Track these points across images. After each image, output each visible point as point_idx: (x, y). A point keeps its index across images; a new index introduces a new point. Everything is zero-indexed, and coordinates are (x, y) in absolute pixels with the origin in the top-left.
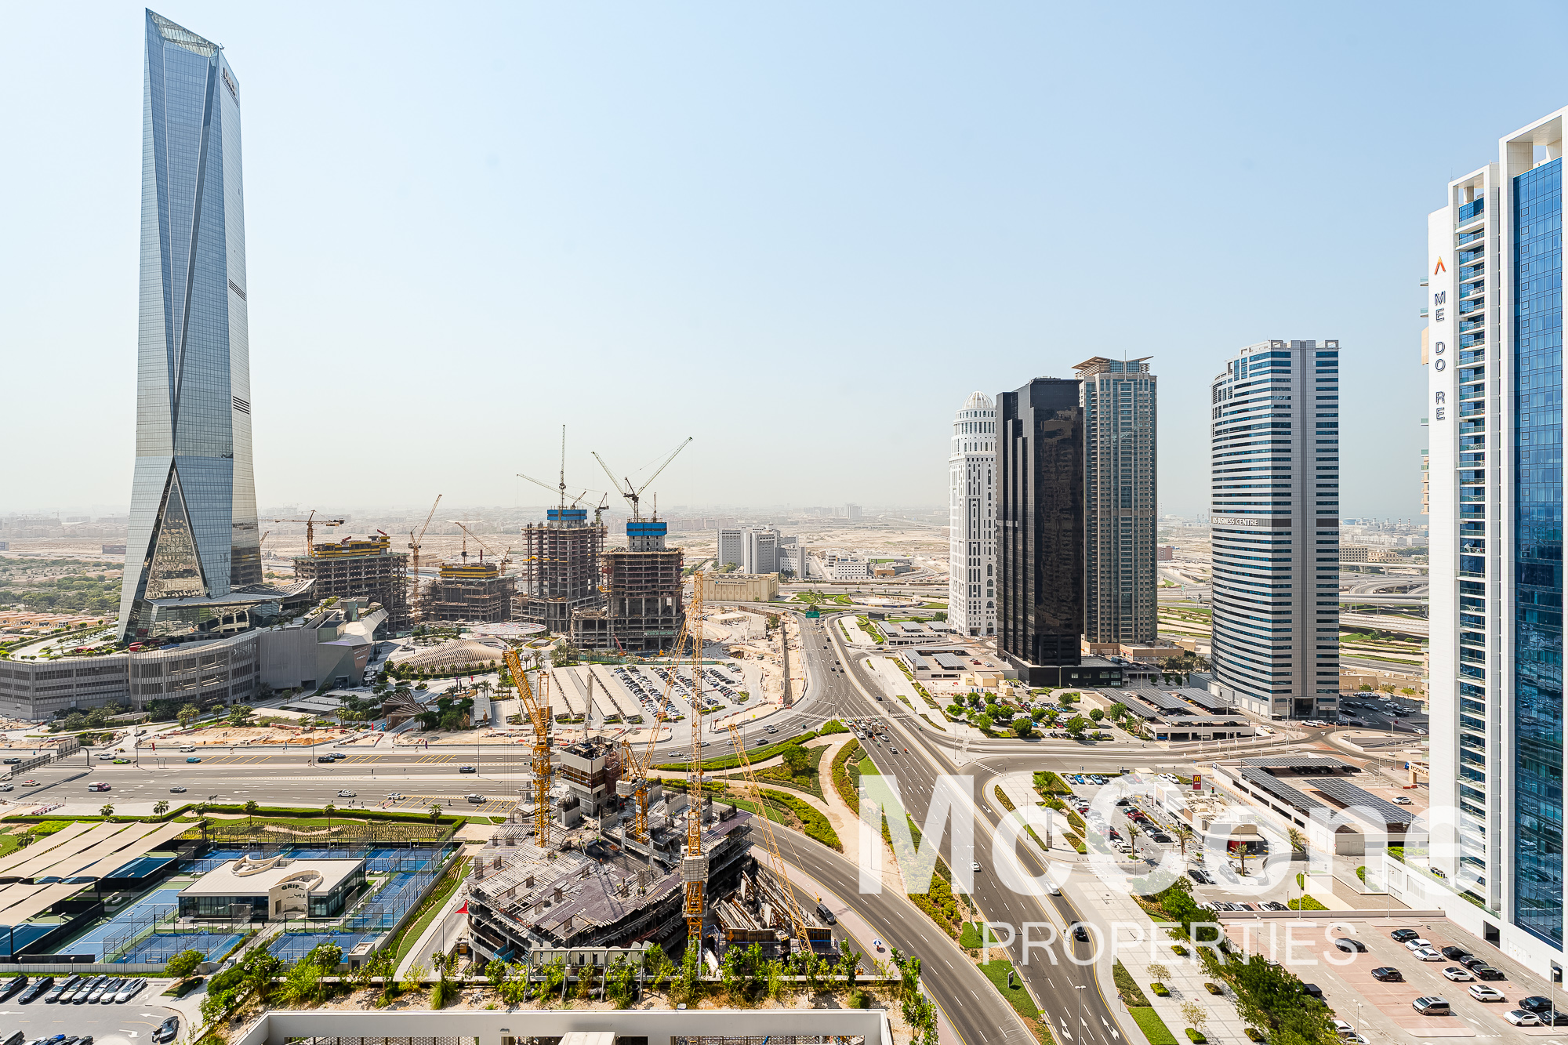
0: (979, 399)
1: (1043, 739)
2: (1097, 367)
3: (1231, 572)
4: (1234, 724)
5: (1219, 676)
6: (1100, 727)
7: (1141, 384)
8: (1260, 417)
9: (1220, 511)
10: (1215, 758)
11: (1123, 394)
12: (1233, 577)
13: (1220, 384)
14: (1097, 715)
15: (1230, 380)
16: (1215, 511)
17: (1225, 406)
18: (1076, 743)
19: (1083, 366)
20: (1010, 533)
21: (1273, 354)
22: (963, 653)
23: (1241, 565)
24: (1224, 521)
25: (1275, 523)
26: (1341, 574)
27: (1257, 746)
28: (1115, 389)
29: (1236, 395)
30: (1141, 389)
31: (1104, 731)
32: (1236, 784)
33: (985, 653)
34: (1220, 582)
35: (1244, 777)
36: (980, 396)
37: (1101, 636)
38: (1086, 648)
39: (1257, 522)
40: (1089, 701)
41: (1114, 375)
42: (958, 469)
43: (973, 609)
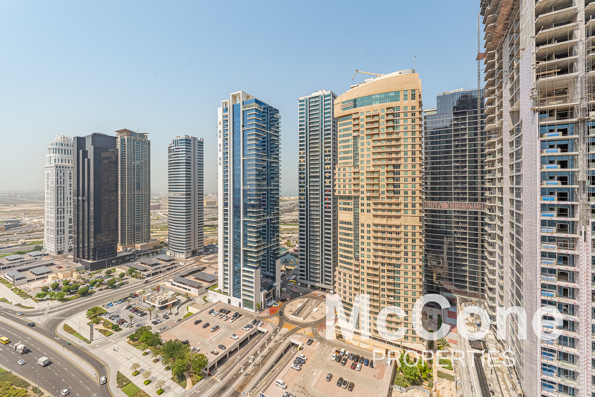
0: (64, 137)
1: (95, 293)
2: (126, 133)
3: (174, 212)
4: (174, 264)
5: (170, 248)
6: (123, 280)
7: (144, 143)
8: (182, 160)
9: (171, 191)
10: (166, 278)
11: (137, 146)
12: (174, 213)
13: (171, 147)
14: (122, 275)
15: (173, 146)
16: (169, 191)
17: (172, 155)
18: (112, 290)
19: (120, 132)
20: (81, 203)
21: (186, 140)
22: (52, 264)
23: (177, 209)
24: (172, 194)
25: (186, 195)
26: (204, 209)
27: (180, 269)
28: (134, 143)
29: (175, 152)
30: (144, 145)
31: (124, 281)
32: (172, 284)
33: (66, 262)
34: (171, 216)
35: (175, 281)
36: (65, 137)
37: (127, 242)
38: (120, 248)
39: (181, 194)
40: (119, 270)
41: (133, 138)
42: (50, 172)
43: (59, 241)
